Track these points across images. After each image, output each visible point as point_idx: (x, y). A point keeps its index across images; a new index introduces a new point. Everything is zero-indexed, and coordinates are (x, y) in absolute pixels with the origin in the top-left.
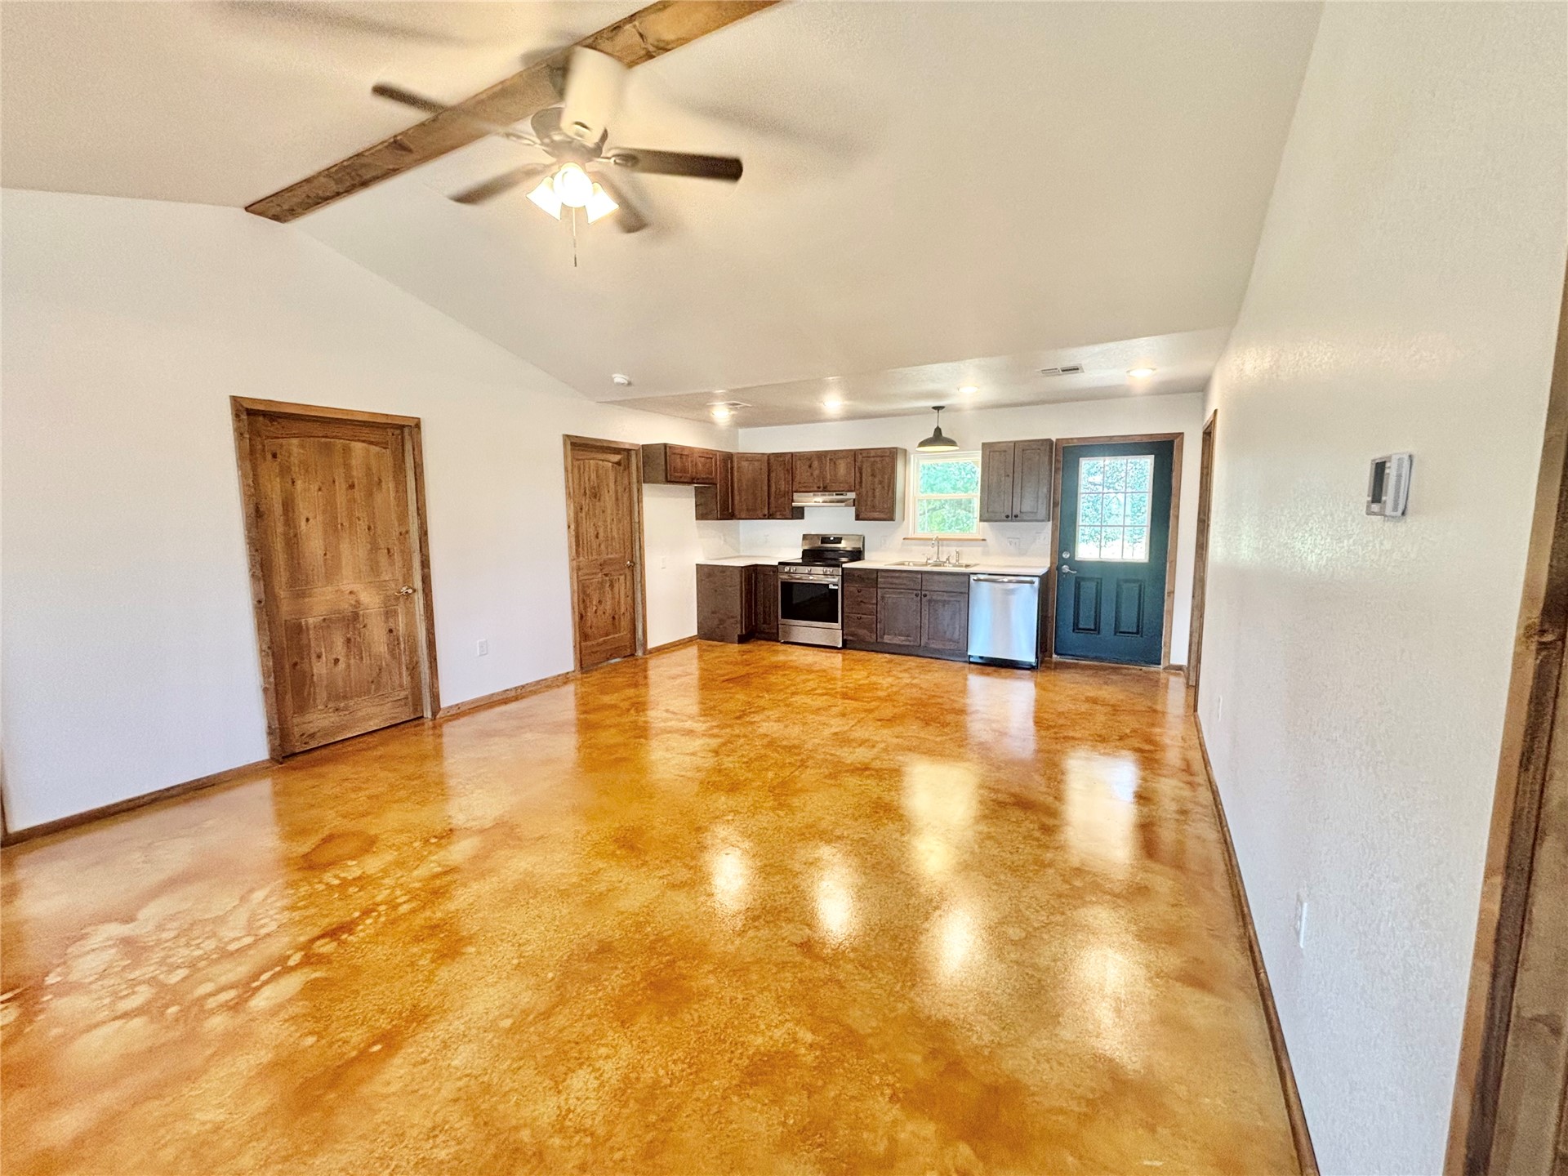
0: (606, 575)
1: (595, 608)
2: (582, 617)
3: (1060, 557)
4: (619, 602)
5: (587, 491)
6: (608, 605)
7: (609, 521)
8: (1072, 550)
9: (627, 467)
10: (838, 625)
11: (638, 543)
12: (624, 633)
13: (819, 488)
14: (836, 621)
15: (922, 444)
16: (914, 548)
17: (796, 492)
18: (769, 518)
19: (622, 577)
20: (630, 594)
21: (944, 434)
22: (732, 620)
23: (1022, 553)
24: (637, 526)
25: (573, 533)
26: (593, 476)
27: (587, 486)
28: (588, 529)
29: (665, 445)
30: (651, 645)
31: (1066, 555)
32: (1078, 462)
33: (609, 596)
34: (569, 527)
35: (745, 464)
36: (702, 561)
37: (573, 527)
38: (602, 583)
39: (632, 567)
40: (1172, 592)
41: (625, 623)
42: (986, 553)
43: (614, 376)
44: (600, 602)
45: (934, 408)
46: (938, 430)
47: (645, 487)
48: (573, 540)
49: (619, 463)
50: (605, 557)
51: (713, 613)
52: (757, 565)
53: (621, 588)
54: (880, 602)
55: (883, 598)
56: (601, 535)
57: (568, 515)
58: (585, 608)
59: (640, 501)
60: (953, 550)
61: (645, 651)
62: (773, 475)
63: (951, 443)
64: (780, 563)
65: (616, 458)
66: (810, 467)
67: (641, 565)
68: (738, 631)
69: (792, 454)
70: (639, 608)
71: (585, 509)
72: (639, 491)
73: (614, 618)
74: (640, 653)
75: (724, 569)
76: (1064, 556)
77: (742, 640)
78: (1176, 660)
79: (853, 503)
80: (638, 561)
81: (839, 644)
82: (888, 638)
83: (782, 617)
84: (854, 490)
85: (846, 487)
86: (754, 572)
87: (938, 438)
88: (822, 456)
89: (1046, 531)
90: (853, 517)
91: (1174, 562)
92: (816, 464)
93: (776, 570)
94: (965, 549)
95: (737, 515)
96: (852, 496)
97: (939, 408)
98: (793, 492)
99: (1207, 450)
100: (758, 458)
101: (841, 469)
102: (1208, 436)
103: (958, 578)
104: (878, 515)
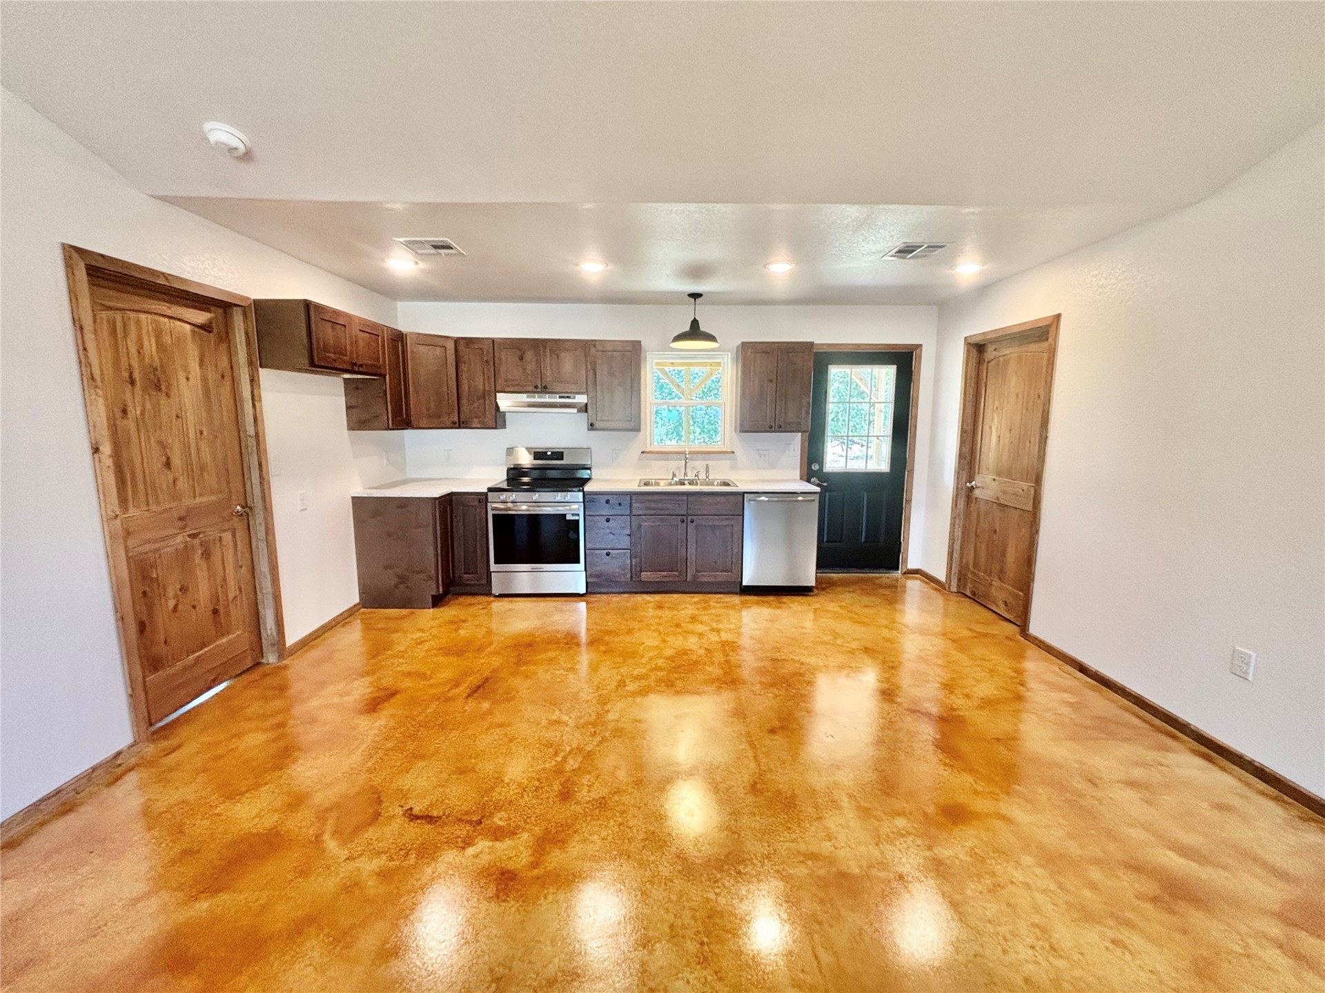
0: (193, 536)
1: (171, 603)
2: (142, 627)
3: (809, 471)
4: (224, 580)
5: (136, 375)
6: (203, 592)
7: (192, 435)
8: (821, 464)
9: (226, 337)
10: (581, 566)
11: (255, 474)
12: (237, 636)
13: (536, 387)
14: (578, 562)
15: (681, 337)
16: (654, 462)
17: (499, 392)
18: (459, 427)
19: (227, 536)
20: (245, 562)
21: (703, 327)
22: (422, 576)
23: (773, 466)
24: (252, 442)
25: (109, 462)
26: (150, 346)
27: (135, 364)
28: (144, 456)
29: (307, 304)
30: (291, 639)
31: (815, 467)
33: (201, 574)
34: (96, 450)
35: (422, 348)
36: (360, 492)
37: (106, 449)
38: (186, 551)
39: (247, 513)
40: (910, 500)
41: (238, 614)
42: (734, 467)
43: (208, 126)
44: (183, 589)
45: (690, 295)
46: (695, 323)
47: (264, 373)
48: (111, 479)
49: (206, 328)
50: (188, 502)
51: (386, 568)
52: (452, 494)
53: (228, 557)
54: (636, 532)
55: (639, 527)
56: (177, 461)
57: (91, 427)
58: (150, 607)
59: (255, 399)
60: (700, 465)
61: (281, 653)
62: (463, 367)
63: (710, 338)
64: (490, 490)
65: (201, 317)
66: (521, 359)
67: (265, 508)
68: (432, 588)
69: (493, 340)
70: (266, 585)
71: (134, 411)
72: (254, 381)
73: (215, 612)
74: (271, 658)
75: (404, 503)
76: (813, 467)
77: (437, 601)
78: (911, 565)
79: (585, 409)
80: (258, 504)
81: (582, 590)
82: (645, 576)
83: (496, 562)
84: (586, 392)
85: (574, 388)
86: (449, 503)
87: (694, 332)
88: (538, 345)
89: (795, 442)
90: (585, 426)
91: (912, 471)
92: (529, 355)
93: (482, 498)
94: (711, 463)
95: (414, 423)
96: (581, 399)
97: (695, 296)
98: (496, 391)
99: (973, 363)
100: (441, 342)
101: (568, 364)
102: (978, 347)
103: (731, 498)
104: (618, 424)
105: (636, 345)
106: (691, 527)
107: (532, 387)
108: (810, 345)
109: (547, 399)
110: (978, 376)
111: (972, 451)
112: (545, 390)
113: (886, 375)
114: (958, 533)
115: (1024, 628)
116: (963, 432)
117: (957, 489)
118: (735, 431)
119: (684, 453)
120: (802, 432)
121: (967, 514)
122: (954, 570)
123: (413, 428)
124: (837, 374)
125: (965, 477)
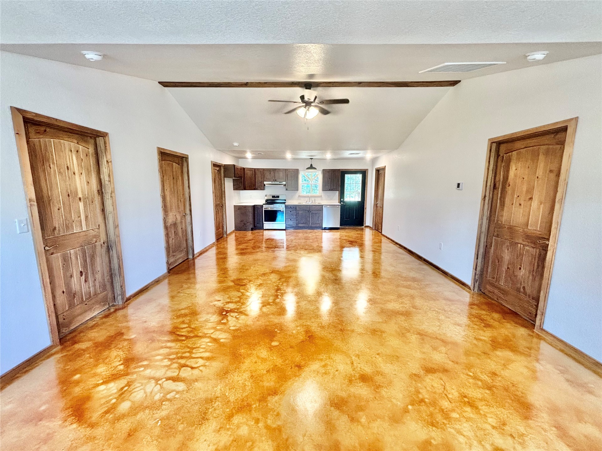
0: (217, 209)
3: (340, 200)
6: (218, 219)
7: (217, 190)
8: (343, 198)
9: (220, 172)
12: (221, 229)
13: (274, 180)
14: (283, 221)
15: (307, 169)
16: (301, 199)
18: (256, 190)
19: (220, 210)
20: (222, 215)
21: (313, 166)
22: (249, 224)
23: (331, 199)
24: (224, 192)
29: (234, 165)
30: (228, 233)
32: (345, 175)
33: (218, 216)
35: (248, 171)
36: (235, 204)
38: (217, 212)
39: (222, 206)
40: (366, 208)
41: (221, 226)
42: (322, 200)
43: (234, 143)
46: (311, 165)
47: (225, 178)
49: (218, 170)
50: (217, 203)
51: (241, 221)
52: (255, 205)
53: (220, 214)
54: (297, 215)
55: (298, 213)
56: (216, 195)
59: (224, 184)
60: (313, 199)
61: (227, 235)
62: (256, 175)
63: (315, 169)
64: (263, 204)
66: (270, 173)
68: (251, 227)
69: (264, 169)
70: (225, 220)
72: (224, 180)
73: (219, 224)
74: (225, 236)
75: (245, 207)
77: (252, 229)
78: (367, 224)
79: (285, 185)
80: (224, 204)
81: (284, 228)
82: (300, 225)
83: (265, 221)
84: (285, 181)
85: (282, 180)
86: (254, 207)
87: (311, 167)
88: (274, 170)
89: (337, 193)
90: (285, 189)
91: (366, 201)
92: (272, 173)
93: (262, 206)
94: (316, 199)
95: (246, 189)
96: (284, 183)
97: (311, 159)
98: (264, 181)
99: (377, 174)
100: (252, 169)
101: (281, 174)
102: (378, 171)
103: (320, 207)
104: (293, 189)
105: (298, 170)
106: (310, 213)
107: (272, 180)
108: (339, 169)
109: (276, 183)
110: (378, 177)
111: (377, 195)
112: (276, 180)
113: (359, 177)
114: (375, 215)
115: (381, 233)
116: (375, 191)
117: (374, 205)
118: (322, 191)
119: (309, 196)
120: (339, 191)
121: (376, 210)
122: (374, 224)
123: (246, 190)
124: (347, 176)
125: (376, 201)
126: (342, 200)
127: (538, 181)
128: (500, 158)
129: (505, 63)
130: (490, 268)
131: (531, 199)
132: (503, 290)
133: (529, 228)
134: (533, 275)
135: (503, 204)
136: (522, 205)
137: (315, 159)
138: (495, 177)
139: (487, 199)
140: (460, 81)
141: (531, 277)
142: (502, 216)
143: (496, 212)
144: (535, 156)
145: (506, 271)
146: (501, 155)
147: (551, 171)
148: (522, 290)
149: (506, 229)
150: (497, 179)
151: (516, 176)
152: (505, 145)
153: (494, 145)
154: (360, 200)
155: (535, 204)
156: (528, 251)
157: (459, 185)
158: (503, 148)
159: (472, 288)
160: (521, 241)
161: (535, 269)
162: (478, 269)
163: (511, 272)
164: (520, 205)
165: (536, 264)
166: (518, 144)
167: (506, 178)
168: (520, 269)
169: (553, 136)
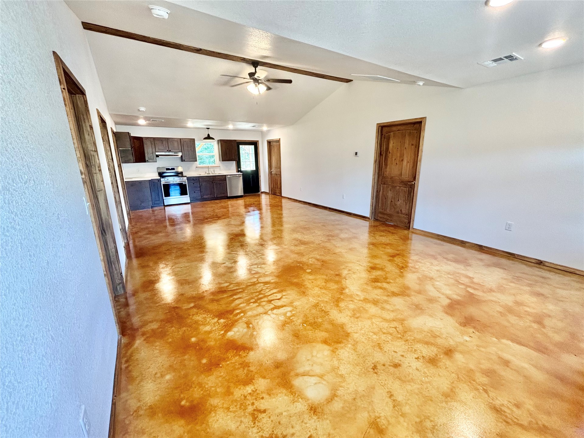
3: (238, 170)
10: (188, 195)
14: (187, 194)
15: (205, 139)
16: (200, 170)
21: (211, 136)
22: (147, 201)
23: (230, 169)
32: (239, 146)
35: (135, 141)
40: (260, 176)
42: (220, 170)
45: (207, 128)
46: (209, 135)
51: (137, 199)
52: (152, 179)
55: (202, 185)
60: (212, 170)
62: (146, 145)
63: (212, 139)
66: (162, 143)
69: (154, 138)
75: (140, 182)
77: (152, 207)
78: (262, 190)
79: (181, 156)
81: (189, 202)
82: (205, 197)
83: (165, 197)
84: (181, 152)
85: (178, 151)
87: (209, 137)
88: (167, 139)
89: (234, 163)
91: (260, 169)
92: (164, 142)
93: (159, 180)
94: (215, 169)
96: (180, 154)
97: (208, 128)
98: (156, 152)
99: (269, 145)
101: (175, 144)
102: (269, 143)
103: (223, 177)
104: (191, 160)
105: (193, 140)
106: (214, 184)
107: (166, 151)
108: (235, 140)
109: (170, 153)
110: (270, 148)
111: (271, 164)
112: (170, 151)
113: (252, 147)
114: (270, 181)
115: (281, 195)
116: (269, 160)
117: (269, 172)
118: (220, 161)
119: (208, 167)
120: (236, 161)
121: (271, 177)
122: (270, 190)
124: (242, 147)
125: (270, 169)
126: (239, 169)
127: (406, 150)
128: (383, 136)
129: (399, 81)
130: (380, 204)
131: (402, 160)
132: (389, 215)
133: (403, 177)
134: (406, 202)
135: (386, 165)
136: (398, 164)
137: (212, 129)
138: (381, 149)
139: (377, 161)
140: (352, 80)
141: (404, 203)
142: (386, 171)
143: (382, 169)
144: (404, 136)
145: (390, 204)
146: (384, 134)
147: (412, 145)
148: (400, 212)
149: (389, 179)
150: (382, 149)
151: (393, 147)
152: (386, 128)
153: (380, 127)
154: (254, 169)
155: (405, 163)
156: (402, 190)
157: (356, 154)
158: (385, 130)
159: (371, 218)
160: (398, 185)
161: (407, 198)
162: (374, 206)
163: (393, 203)
164: (397, 164)
165: (407, 196)
166: (394, 128)
167: (387, 149)
168: (398, 200)
169: (413, 125)
